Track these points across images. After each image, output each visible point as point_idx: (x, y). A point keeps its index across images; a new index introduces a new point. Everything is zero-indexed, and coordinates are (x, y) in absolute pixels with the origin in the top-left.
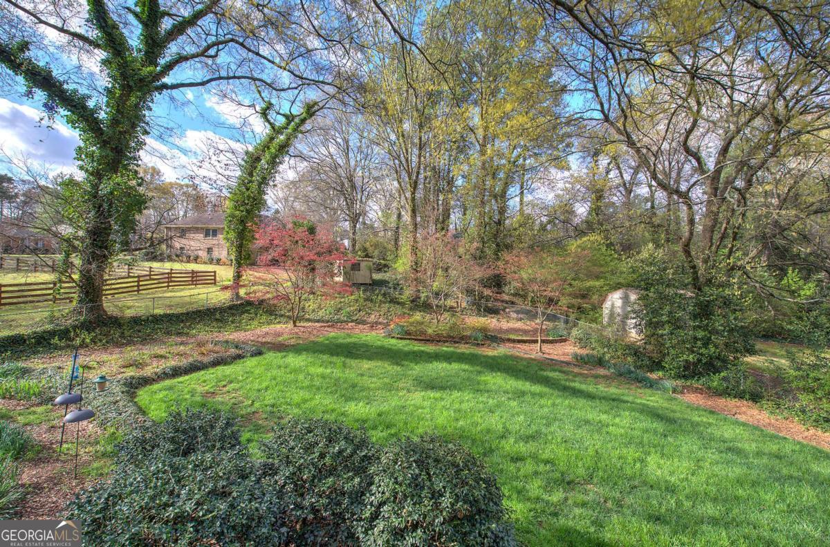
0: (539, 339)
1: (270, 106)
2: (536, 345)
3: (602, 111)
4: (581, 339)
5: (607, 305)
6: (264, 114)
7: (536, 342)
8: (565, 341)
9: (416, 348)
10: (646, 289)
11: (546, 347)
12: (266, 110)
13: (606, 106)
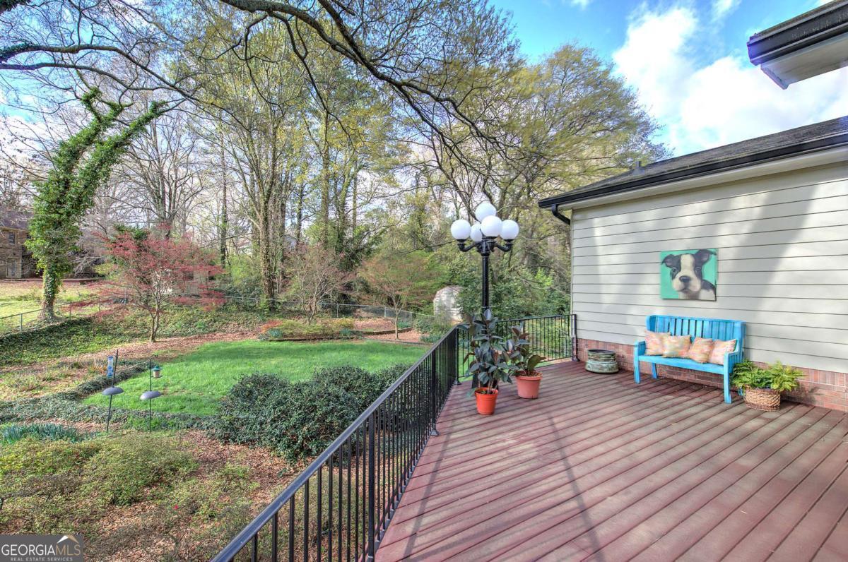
0: (396, 329)
1: (96, 93)
2: (394, 334)
3: (438, 162)
4: (422, 328)
5: (436, 300)
6: (87, 101)
7: (393, 332)
8: (410, 330)
9: (300, 346)
10: (466, 286)
11: (401, 335)
12: (91, 97)
13: (440, 158)
